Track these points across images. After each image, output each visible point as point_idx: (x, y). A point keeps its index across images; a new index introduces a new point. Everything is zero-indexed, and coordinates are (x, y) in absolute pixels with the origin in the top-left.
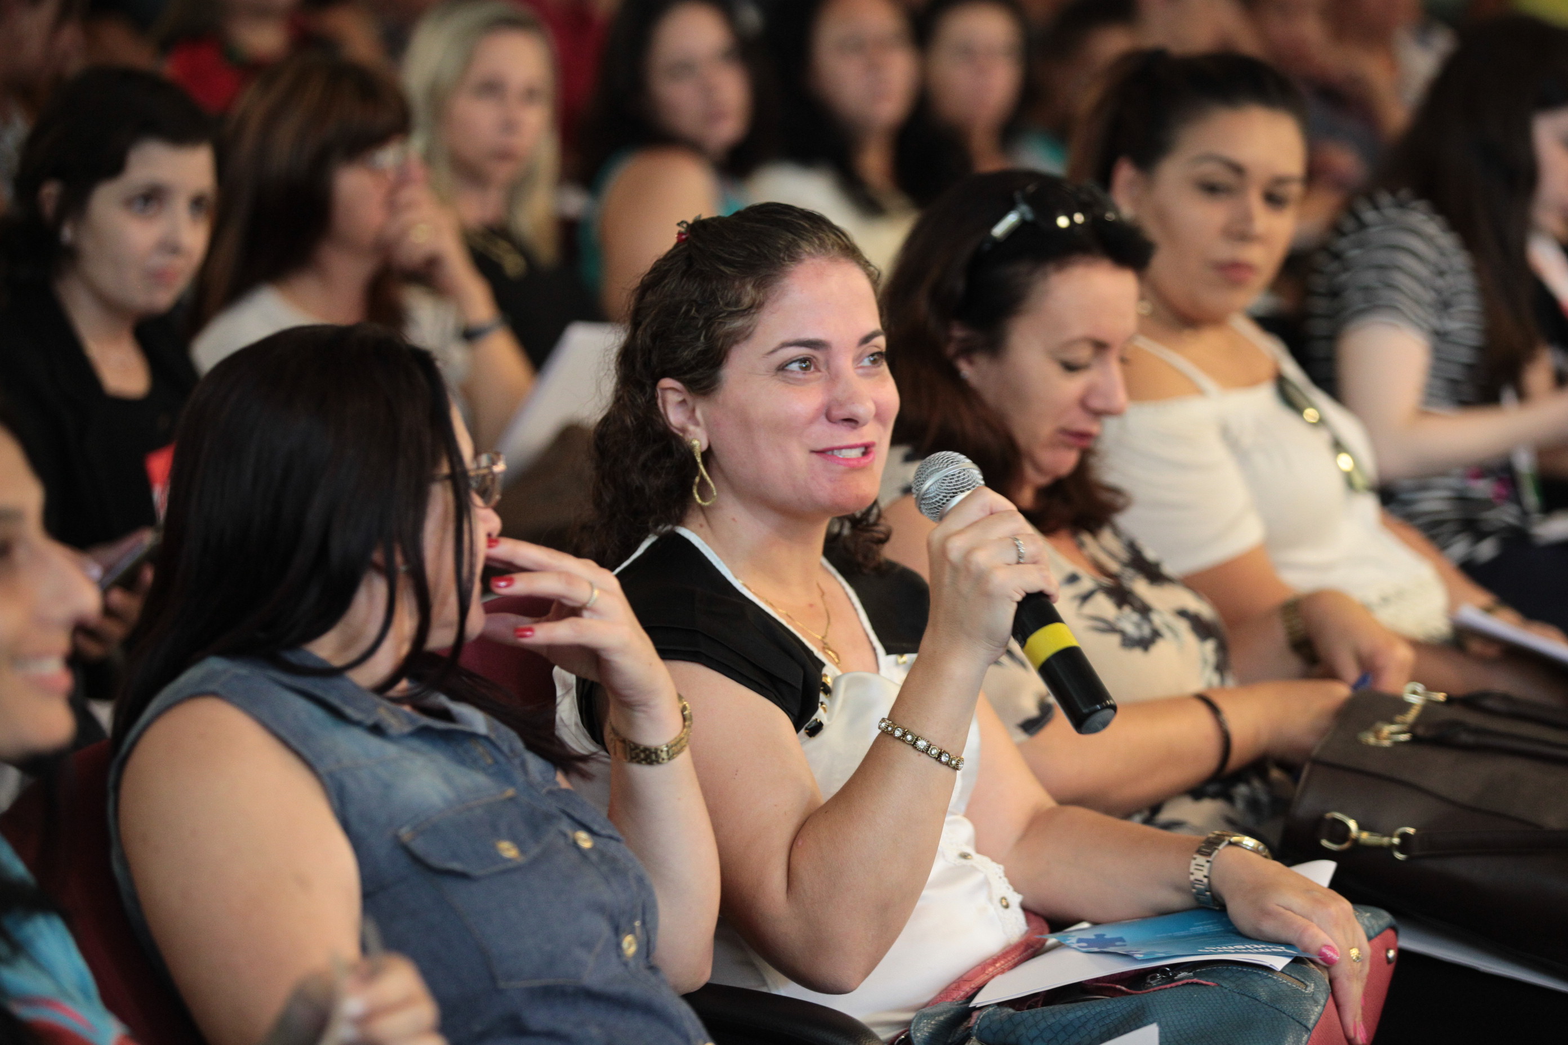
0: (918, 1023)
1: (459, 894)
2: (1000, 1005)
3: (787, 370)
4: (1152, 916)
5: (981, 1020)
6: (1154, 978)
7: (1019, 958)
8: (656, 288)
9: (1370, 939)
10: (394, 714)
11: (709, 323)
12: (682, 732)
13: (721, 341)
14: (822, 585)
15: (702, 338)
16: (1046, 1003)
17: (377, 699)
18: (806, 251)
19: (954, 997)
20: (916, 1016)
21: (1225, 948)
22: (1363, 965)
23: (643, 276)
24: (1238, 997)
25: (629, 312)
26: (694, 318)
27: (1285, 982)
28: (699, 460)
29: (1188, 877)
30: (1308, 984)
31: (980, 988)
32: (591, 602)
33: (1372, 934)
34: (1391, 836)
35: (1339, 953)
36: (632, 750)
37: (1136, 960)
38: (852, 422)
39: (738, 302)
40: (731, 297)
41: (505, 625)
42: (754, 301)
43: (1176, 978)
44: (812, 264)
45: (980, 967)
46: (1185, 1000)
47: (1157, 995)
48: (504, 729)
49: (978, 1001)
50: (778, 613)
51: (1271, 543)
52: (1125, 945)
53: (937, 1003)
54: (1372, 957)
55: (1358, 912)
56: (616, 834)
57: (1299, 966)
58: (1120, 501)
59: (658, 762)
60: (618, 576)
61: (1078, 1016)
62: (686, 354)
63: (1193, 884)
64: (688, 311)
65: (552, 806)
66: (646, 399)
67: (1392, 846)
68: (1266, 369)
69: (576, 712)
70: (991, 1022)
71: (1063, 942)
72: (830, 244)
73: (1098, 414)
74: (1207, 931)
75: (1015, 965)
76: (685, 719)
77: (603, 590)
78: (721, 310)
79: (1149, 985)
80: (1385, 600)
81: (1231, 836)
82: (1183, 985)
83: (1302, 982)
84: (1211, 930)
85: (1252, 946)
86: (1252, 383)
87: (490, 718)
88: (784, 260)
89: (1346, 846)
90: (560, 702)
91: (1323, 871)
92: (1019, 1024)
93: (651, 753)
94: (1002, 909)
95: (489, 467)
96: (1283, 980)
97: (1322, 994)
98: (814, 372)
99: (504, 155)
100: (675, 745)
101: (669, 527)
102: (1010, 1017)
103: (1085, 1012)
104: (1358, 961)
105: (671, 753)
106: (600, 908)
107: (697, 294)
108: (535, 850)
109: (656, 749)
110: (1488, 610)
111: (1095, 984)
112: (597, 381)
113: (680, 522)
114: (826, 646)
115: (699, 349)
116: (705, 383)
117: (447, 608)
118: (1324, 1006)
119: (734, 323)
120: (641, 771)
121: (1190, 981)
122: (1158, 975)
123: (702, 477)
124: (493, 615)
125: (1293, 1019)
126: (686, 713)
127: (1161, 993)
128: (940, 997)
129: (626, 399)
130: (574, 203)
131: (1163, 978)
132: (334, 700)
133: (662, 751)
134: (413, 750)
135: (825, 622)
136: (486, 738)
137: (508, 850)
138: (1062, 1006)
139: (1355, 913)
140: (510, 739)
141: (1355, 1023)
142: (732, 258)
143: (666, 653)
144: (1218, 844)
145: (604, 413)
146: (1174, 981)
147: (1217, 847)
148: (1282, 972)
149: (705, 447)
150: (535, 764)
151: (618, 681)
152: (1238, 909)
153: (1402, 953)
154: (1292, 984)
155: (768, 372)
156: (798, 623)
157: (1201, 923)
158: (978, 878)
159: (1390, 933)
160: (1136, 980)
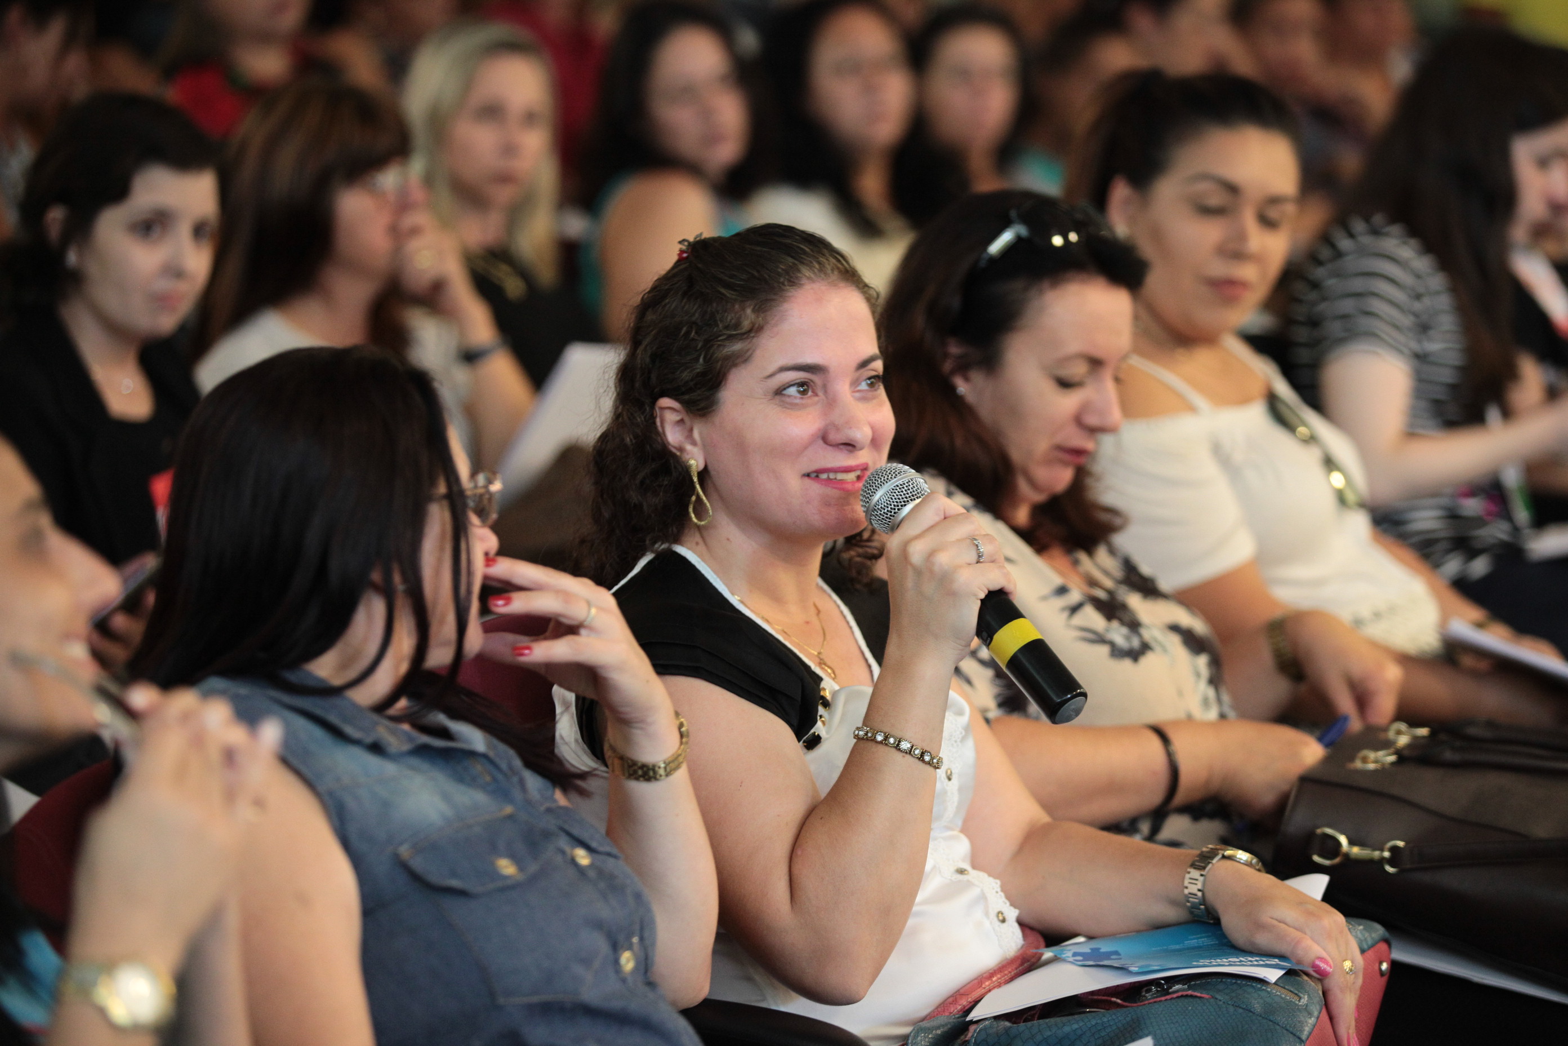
0: (915, 1037)
1: (457, 911)
2: (997, 1018)
3: (784, 395)
4: (1147, 930)
5: (978, 1033)
6: (1149, 991)
7: (1015, 972)
8: (658, 306)
9: (1363, 951)
10: (393, 732)
11: (708, 346)
12: (679, 748)
13: (720, 363)
14: (819, 605)
15: (701, 360)
16: (1042, 1017)
17: (375, 717)
18: (806, 276)
19: (952, 1011)
20: (914, 1029)
21: (1219, 961)
22: (1356, 977)
23: (643, 294)
24: (1231, 1009)
25: (630, 329)
26: (693, 339)
27: (1279, 994)
28: (695, 479)
29: (1183, 891)
30: (1302, 995)
31: (976, 1002)
32: (589, 619)
33: (1365, 947)
34: (1382, 850)
35: (1332, 966)
36: (630, 767)
37: (1131, 973)
38: (850, 446)
39: (737, 325)
40: (731, 320)
41: (503, 644)
42: (753, 324)
43: (1170, 990)
44: (812, 289)
45: (976, 981)
46: (1180, 1012)
47: (1153, 1007)
48: (502, 747)
49: (975, 1015)
50: (774, 628)
51: (1262, 559)
52: (1120, 959)
53: (934, 1017)
54: (1365, 969)
55: (1352, 925)
56: (614, 851)
57: (1292, 978)
58: (1117, 521)
59: (656, 779)
60: (615, 595)
61: (1074, 1029)
62: (686, 375)
63: (1187, 898)
64: (688, 333)
65: (550, 823)
66: (645, 417)
67: (1382, 860)
68: (1257, 388)
69: (576, 728)
70: (987, 1036)
71: (1059, 956)
72: (829, 269)
73: (1093, 431)
74: (1202, 945)
75: (1012, 979)
76: (682, 736)
77: (600, 609)
78: (720, 333)
79: (1143, 998)
80: (1377, 615)
81: (1225, 850)
82: (1178, 997)
83: (1296, 994)
84: (1205, 944)
85: (1247, 959)
86: (1244, 401)
87: (488, 736)
88: (783, 284)
89: (1337, 860)
90: (560, 718)
91: (1316, 885)
92: (1015, 1037)
93: (649, 769)
94: (998, 923)
95: (486, 487)
96: (1277, 992)
97: (1316, 1006)
98: (811, 396)
99: (505, 178)
100: (673, 761)
101: (664, 546)
102: (1007, 1030)
103: (1081, 1025)
104: (1351, 973)
105: (668, 769)
106: (598, 925)
107: (697, 315)
108: (533, 868)
109: (654, 766)
110: (1480, 625)
111: (1090, 997)
112: (596, 397)
113: (677, 540)
114: (822, 662)
115: (698, 370)
116: (702, 405)
117: (445, 627)
118: (1318, 1018)
119: (733, 346)
120: (639, 788)
121: (1185, 993)
122: (1153, 988)
123: (698, 497)
124: (490, 635)
125: (1287, 1030)
126: (683, 729)
127: (1157, 1006)
128: (938, 1011)
129: (625, 417)
130: (576, 225)
131: (1157, 991)
132: (333, 718)
133: (659, 768)
134: (413, 768)
135: (822, 639)
136: (484, 756)
137: (507, 867)
138: (1058, 1019)
139: (1348, 926)
140: (509, 757)
141: (1348, 1033)
142: (732, 280)
143: (663, 667)
144: (1212, 858)
145: (604, 428)
146: (1169, 994)
147: (1211, 861)
148: (1275, 983)
149: (701, 467)
150: (533, 782)
151: (615, 698)
152: (1232, 923)
153: (1395, 965)
154: (1286, 996)
155: (765, 395)
156: (794, 639)
157: (1194, 937)
158: (975, 892)
159: (1383, 946)
160: (1132, 993)
